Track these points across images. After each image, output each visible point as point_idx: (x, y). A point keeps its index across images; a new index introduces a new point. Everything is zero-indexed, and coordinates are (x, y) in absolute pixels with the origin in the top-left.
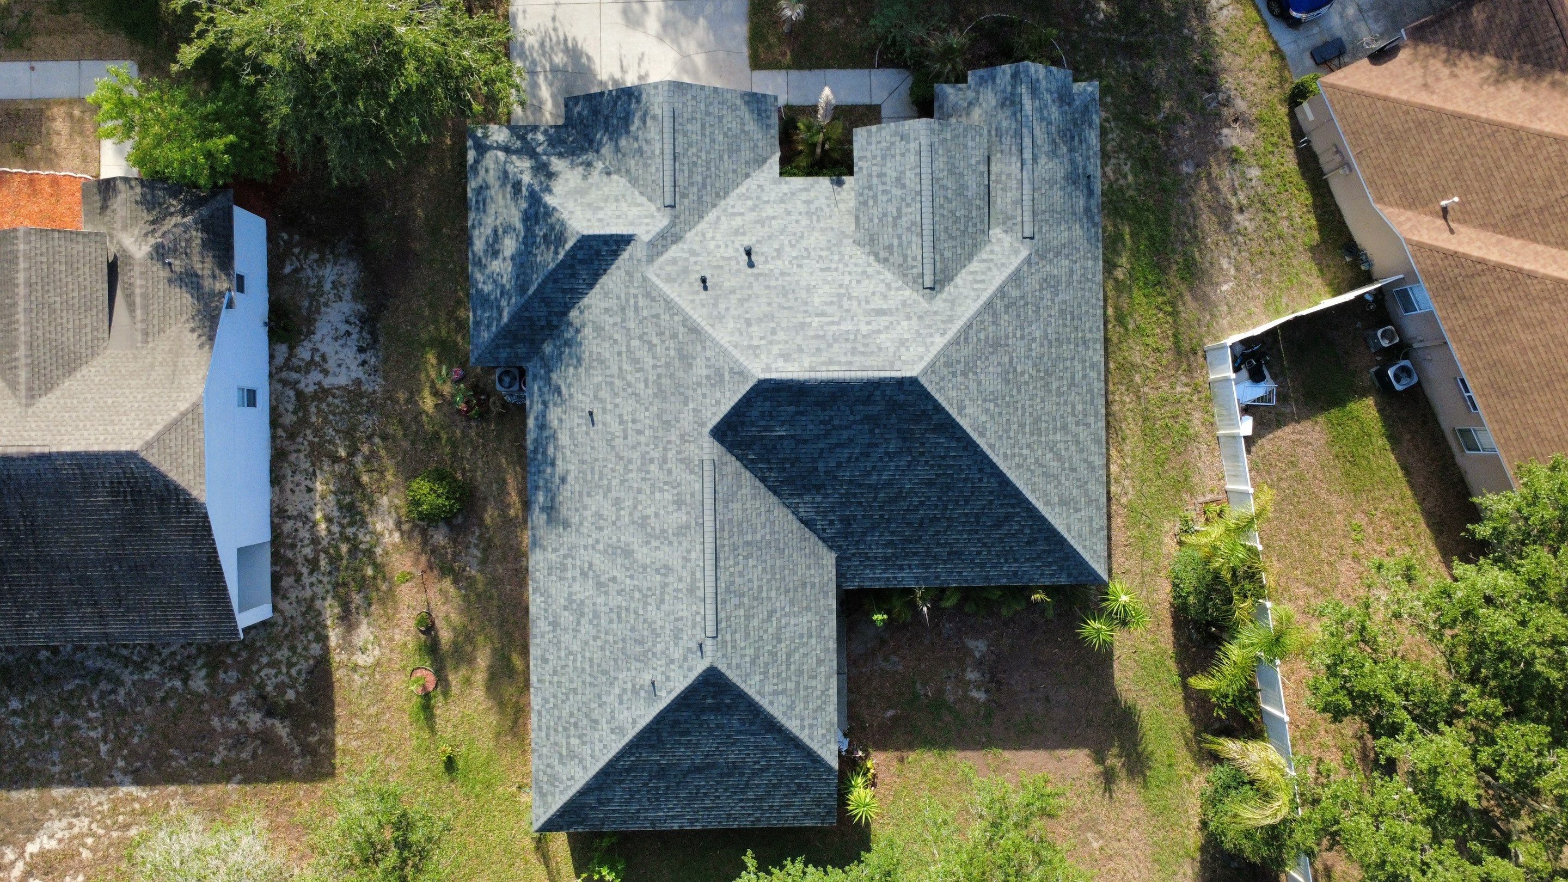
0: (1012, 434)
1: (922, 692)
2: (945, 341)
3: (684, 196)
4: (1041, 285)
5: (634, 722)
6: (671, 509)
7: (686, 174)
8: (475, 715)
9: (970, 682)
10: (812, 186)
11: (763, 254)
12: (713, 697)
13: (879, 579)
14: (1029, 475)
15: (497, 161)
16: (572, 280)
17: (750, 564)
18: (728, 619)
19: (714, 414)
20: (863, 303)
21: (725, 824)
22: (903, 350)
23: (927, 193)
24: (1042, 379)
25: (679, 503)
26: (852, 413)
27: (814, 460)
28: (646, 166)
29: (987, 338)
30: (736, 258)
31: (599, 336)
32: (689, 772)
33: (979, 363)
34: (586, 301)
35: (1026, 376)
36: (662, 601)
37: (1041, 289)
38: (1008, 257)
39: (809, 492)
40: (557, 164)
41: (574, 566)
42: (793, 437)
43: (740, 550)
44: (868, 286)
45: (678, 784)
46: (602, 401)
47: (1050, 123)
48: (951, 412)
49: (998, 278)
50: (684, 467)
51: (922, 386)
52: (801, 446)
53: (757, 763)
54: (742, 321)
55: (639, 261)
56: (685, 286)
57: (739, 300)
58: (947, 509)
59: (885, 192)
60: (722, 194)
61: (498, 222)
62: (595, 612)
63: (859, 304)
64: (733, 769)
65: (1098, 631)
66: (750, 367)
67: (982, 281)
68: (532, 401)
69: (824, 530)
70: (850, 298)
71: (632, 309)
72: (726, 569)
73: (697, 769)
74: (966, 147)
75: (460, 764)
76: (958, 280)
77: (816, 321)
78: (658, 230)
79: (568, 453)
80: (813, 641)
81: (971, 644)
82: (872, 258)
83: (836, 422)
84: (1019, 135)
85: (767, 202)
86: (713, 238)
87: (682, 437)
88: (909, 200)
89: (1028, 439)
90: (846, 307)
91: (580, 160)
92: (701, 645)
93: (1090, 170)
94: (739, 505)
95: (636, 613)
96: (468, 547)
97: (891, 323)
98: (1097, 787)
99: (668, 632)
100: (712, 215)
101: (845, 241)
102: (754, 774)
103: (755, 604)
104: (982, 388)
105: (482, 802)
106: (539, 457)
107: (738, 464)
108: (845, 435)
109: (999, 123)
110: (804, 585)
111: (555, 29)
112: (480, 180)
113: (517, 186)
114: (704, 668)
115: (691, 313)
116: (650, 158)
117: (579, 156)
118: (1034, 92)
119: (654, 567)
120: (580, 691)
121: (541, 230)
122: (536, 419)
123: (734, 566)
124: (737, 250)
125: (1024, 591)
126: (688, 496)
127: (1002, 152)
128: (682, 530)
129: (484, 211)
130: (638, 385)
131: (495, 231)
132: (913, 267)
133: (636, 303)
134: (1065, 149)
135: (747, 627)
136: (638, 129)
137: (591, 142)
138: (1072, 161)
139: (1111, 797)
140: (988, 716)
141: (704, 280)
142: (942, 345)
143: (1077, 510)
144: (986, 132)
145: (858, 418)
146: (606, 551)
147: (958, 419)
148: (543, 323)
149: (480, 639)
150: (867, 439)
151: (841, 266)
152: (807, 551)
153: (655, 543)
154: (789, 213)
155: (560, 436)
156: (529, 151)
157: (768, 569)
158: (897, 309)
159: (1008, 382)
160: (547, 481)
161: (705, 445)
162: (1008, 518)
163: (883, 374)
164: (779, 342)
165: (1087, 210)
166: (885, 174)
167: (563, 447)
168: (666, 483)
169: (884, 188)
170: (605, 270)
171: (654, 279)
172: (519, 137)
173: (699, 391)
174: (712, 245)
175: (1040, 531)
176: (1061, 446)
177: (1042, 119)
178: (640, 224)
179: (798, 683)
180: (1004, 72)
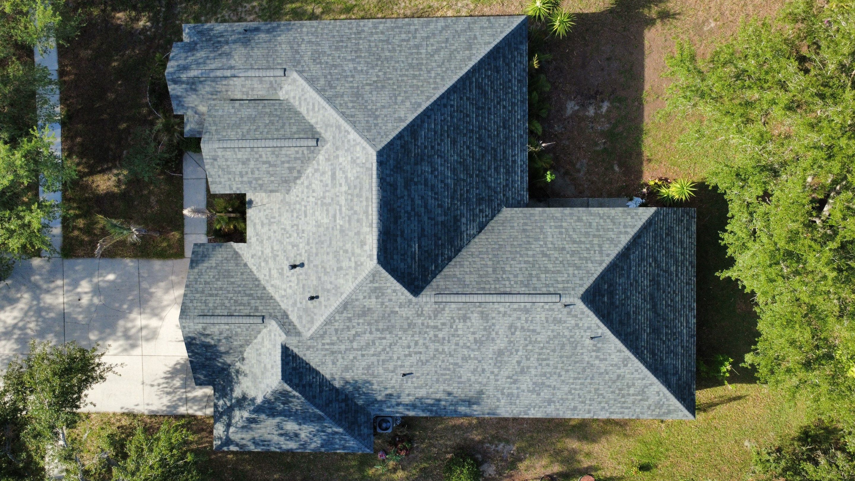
0: (420, 84)
1: (602, 146)
2: (353, 131)
3: (256, 309)
4: (318, 64)
5: (620, 351)
6: (469, 324)
7: (243, 307)
8: (611, 450)
9: (596, 113)
10: (252, 221)
11: (295, 257)
12: (603, 296)
13: (522, 178)
14: (449, 72)
15: (236, 432)
16: (314, 386)
17: (509, 269)
18: (547, 286)
19: (402, 294)
20: (327, 189)
21: (693, 286)
22: (358, 161)
23: (252, 144)
24: (382, 62)
25: (465, 318)
26: (402, 197)
27: (436, 224)
28: (237, 334)
29: (352, 102)
30: (298, 275)
31: (351, 369)
32: (655, 312)
33: (369, 107)
34: (328, 377)
35: (380, 74)
36: (534, 331)
37: (320, 63)
38: (298, 86)
39: (460, 227)
40: (237, 393)
41: (509, 388)
42: (419, 239)
43: (499, 276)
44: (316, 185)
45: (664, 319)
46: (395, 367)
47: (208, 57)
48: (402, 127)
49: (311, 94)
50: (440, 315)
51: (384, 148)
52: (426, 233)
53: (650, 264)
54: (339, 273)
55: (299, 342)
56: (316, 311)
57: (325, 274)
58: (473, 130)
59: (253, 173)
60: (257, 283)
61: (275, 433)
62: (541, 376)
63: (328, 191)
64: (655, 282)
65: (562, 22)
66: (369, 269)
67: (313, 105)
68: (397, 412)
69: (486, 216)
70: (324, 198)
71: (332, 347)
72: (512, 286)
73: (654, 306)
74: (222, 116)
75: (645, 461)
76: (312, 121)
77: (339, 222)
78: (279, 328)
79: (431, 390)
80: (564, 224)
81: (569, 112)
82: (298, 182)
83: (409, 208)
84: (215, 79)
85: (262, 252)
86: (285, 290)
87: (418, 315)
88: (257, 156)
89: (424, 73)
90: (330, 201)
91: (235, 377)
92: (565, 306)
93: (241, 29)
94: (467, 276)
95: (542, 348)
96: (497, 452)
97: (341, 169)
98: (671, 24)
99: (556, 327)
100: (270, 290)
101: (287, 200)
102: (658, 266)
103: (537, 266)
104: (387, 105)
105: (671, 447)
106: (434, 408)
107: (438, 277)
108: (418, 202)
109: (208, 93)
110: (524, 230)
111: (159, 385)
112: (249, 443)
113: (251, 421)
114: (582, 304)
115: (333, 308)
116: (231, 332)
117: (232, 378)
118: (185, 68)
119: (510, 336)
120: (597, 386)
121: (279, 406)
122: (409, 410)
123: (510, 281)
124: (293, 274)
125: (533, 74)
126: (460, 312)
127: (227, 91)
128: (484, 316)
129: (269, 441)
130: (384, 344)
131: (281, 435)
132: (303, 153)
133: (328, 344)
134: (226, 47)
135: (553, 272)
136: (212, 339)
137: (223, 369)
138: (235, 42)
139: (679, 14)
140: (620, 101)
141: (312, 298)
142: (355, 134)
143: (475, 38)
144: (213, 102)
145: (406, 193)
146: (499, 367)
147: (408, 122)
148: (343, 405)
149: (559, 446)
150: (421, 187)
151: (303, 203)
152: (501, 228)
153: (493, 334)
154: (270, 238)
155: (420, 395)
156: (229, 410)
157: (513, 256)
158: (332, 164)
159: (383, 87)
160: (451, 405)
161: (424, 300)
162: (479, 86)
163: (375, 176)
164: (353, 248)
165: (268, 31)
166: (241, 173)
167: (428, 393)
168: (451, 327)
169: (250, 173)
170: (307, 364)
171: (311, 332)
172: (221, 417)
173: (387, 304)
174: (289, 291)
175: (489, 64)
176: (430, 48)
177: (204, 63)
178: (275, 340)
179: (594, 236)
180: (173, 90)
